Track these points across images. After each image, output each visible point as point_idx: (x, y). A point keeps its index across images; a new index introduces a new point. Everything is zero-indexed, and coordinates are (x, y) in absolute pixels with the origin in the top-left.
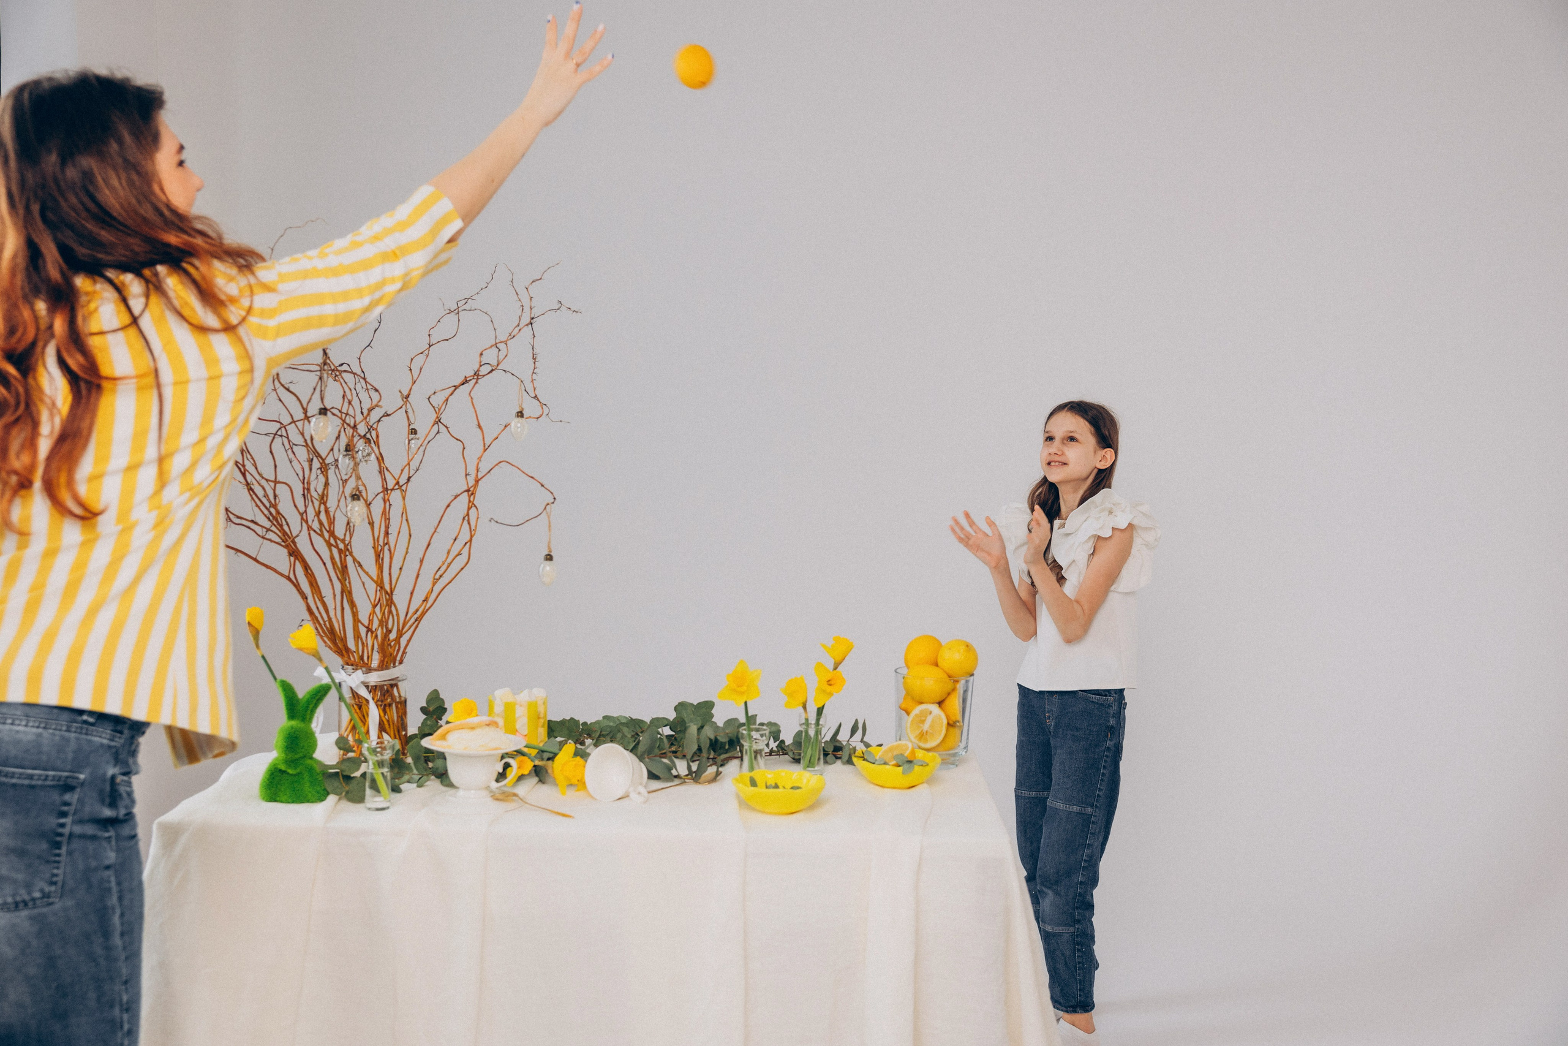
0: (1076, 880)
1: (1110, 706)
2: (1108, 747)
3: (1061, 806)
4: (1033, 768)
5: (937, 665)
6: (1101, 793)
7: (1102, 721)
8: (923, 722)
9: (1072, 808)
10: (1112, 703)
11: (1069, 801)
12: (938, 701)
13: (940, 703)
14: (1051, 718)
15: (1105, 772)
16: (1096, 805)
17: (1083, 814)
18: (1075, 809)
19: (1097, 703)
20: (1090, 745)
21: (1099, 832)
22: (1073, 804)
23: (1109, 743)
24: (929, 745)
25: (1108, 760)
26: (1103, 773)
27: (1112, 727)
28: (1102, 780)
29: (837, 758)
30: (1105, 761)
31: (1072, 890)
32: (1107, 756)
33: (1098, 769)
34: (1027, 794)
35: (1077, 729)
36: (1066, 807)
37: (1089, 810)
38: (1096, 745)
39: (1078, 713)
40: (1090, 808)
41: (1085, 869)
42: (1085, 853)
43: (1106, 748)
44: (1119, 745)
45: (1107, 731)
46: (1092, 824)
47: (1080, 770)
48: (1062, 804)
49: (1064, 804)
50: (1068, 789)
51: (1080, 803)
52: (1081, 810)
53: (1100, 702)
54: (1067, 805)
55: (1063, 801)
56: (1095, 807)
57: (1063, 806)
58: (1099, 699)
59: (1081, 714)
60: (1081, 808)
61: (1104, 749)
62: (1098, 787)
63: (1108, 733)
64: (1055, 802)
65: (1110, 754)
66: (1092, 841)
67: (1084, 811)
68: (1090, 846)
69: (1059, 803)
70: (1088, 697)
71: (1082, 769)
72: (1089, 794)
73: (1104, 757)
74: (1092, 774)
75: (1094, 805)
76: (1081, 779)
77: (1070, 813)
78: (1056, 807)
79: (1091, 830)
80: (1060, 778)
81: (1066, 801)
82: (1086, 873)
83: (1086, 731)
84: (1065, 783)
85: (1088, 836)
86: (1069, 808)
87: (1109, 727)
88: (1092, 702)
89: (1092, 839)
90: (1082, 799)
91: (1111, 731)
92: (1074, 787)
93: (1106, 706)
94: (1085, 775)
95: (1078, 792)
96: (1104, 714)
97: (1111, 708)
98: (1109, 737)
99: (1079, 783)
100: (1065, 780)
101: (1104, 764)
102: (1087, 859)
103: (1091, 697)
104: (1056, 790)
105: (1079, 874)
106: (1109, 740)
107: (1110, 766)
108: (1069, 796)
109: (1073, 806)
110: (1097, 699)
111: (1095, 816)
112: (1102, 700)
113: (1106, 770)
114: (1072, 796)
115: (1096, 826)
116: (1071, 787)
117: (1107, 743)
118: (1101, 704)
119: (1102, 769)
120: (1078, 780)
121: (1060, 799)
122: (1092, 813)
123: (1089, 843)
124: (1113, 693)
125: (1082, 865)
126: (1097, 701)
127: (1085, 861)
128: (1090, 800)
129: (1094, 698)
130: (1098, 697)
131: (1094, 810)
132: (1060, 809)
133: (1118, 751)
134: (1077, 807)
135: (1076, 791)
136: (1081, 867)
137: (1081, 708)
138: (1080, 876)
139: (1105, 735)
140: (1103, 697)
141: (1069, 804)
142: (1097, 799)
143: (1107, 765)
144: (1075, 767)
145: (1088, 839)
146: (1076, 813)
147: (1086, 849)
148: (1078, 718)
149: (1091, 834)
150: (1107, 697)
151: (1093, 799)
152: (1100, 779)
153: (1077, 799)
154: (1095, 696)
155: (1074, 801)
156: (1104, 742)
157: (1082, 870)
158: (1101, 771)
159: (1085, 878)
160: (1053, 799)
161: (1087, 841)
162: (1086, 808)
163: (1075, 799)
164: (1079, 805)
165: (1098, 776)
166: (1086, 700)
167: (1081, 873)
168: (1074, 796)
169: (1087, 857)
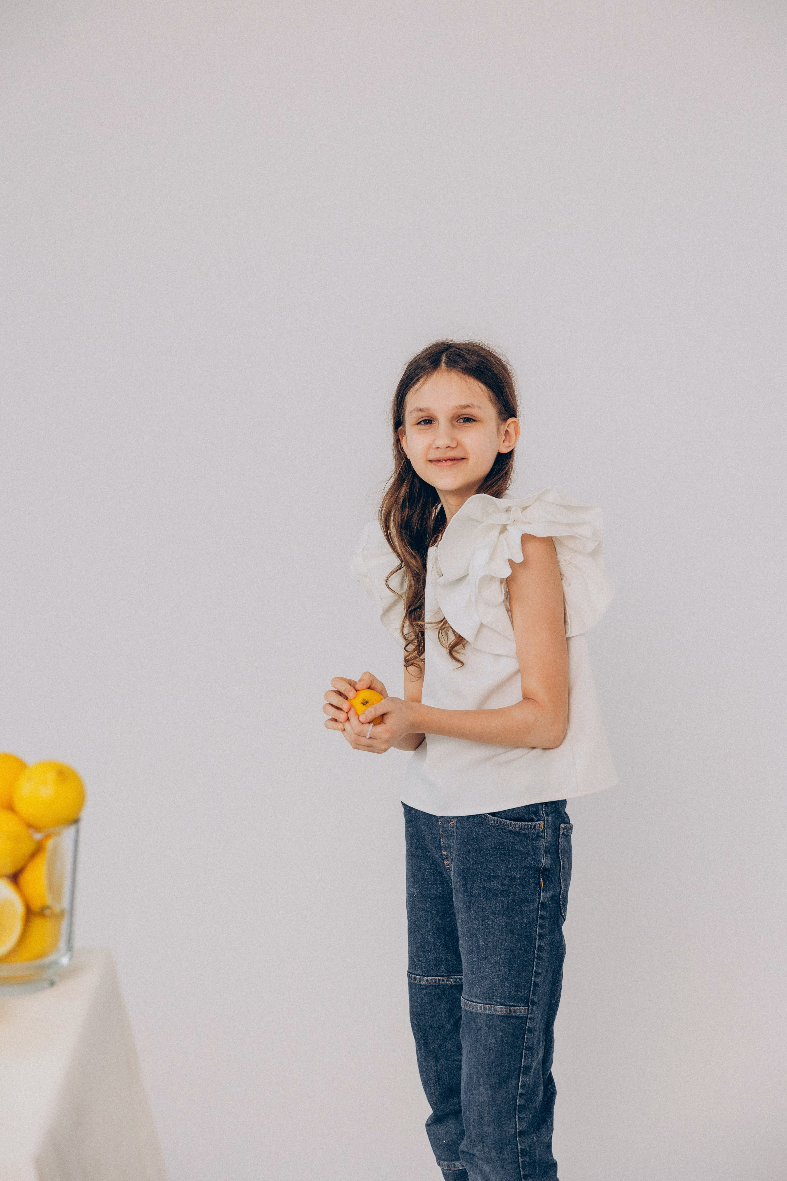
0: (513, 1131)
1: (539, 837)
2: (542, 903)
3: (478, 1007)
4: (430, 938)
6: (538, 981)
7: (529, 861)
9: (495, 1010)
10: (543, 832)
11: (489, 998)
14: (450, 859)
15: (542, 944)
16: (532, 1000)
17: (513, 1017)
18: (499, 1010)
19: (519, 833)
20: (513, 901)
21: (538, 1044)
22: (496, 1002)
23: (545, 896)
25: (546, 923)
26: (539, 946)
27: (546, 869)
28: (539, 958)
30: (541, 926)
31: (509, 1148)
32: (542, 917)
33: (532, 940)
34: (424, 980)
35: (489, 878)
37: (522, 1010)
38: (524, 901)
39: (489, 850)
40: (523, 1007)
41: (522, 1108)
42: (520, 1082)
43: (539, 903)
44: (561, 897)
45: (538, 877)
46: (528, 1032)
47: (501, 945)
48: (480, 1003)
49: (482, 1003)
50: (486, 979)
51: (508, 1000)
52: (510, 1011)
53: (524, 832)
54: (486, 1004)
55: (480, 999)
56: (531, 1005)
57: (481, 1008)
58: (520, 826)
59: (495, 853)
60: (509, 1007)
61: (535, 906)
62: (533, 971)
63: (540, 879)
64: (469, 1001)
65: (548, 914)
66: (530, 1060)
67: (515, 1011)
68: (527, 1069)
69: (475, 1002)
70: (504, 824)
71: (505, 943)
72: (519, 984)
73: (539, 920)
74: (522, 950)
75: (529, 1001)
76: (505, 959)
77: (491, 1017)
78: (472, 1010)
79: (526, 1043)
80: (474, 961)
81: (485, 997)
82: (524, 1116)
83: (504, 879)
84: (480, 968)
85: (524, 1054)
86: (490, 1009)
87: (540, 868)
88: (511, 832)
89: (529, 1058)
90: (509, 992)
91: (545, 877)
92: (495, 974)
93: (532, 837)
94: (512, 951)
95: (502, 981)
96: (531, 850)
97: (542, 840)
98: (543, 886)
99: (503, 967)
100: (481, 963)
101: (540, 931)
102: (524, 1091)
103: (508, 823)
104: (469, 981)
105: (516, 1119)
106: (542, 890)
107: (549, 934)
108: (489, 989)
109: (496, 1005)
110: (517, 826)
111: (532, 1019)
112: (525, 828)
113: (543, 941)
114: (494, 989)
115: (533, 1034)
116: (492, 974)
117: (540, 895)
118: (525, 834)
119: (536, 939)
120: (501, 961)
121: (476, 997)
122: (528, 1014)
123: (525, 1064)
124: (543, 813)
125: (518, 1104)
126: (517, 830)
127: (521, 1095)
128: (522, 993)
129: (512, 826)
130: (518, 823)
131: (532, 1010)
132: (476, 1013)
133: (560, 906)
134: (501, 1006)
135: (500, 980)
136: (517, 1107)
137: (494, 842)
138: (517, 1123)
139: (536, 883)
140: (526, 823)
141: (489, 1002)
142: (532, 989)
143: (544, 931)
144: (494, 941)
145: (523, 1058)
146: (502, 1016)
147: (521, 1076)
148: (489, 859)
149: (527, 1048)
150: (534, 823)
151: (527, 991)
152: (536, 956)
153: (501, 993)
154: (514, 822)
155: (497, 997)
156: (536, 894)
157: (518, 1112)
158: (536, 943)
159: (524, 1124)
160: (466, 997)
161: (523, 1062)
162: (516, 1007)
163: (499, 994)
164: (508, 1003)
165: (532, 952)
166: (502, 829)
167: (519, 1118)
168: (496, 990)
169: (523, 1089)
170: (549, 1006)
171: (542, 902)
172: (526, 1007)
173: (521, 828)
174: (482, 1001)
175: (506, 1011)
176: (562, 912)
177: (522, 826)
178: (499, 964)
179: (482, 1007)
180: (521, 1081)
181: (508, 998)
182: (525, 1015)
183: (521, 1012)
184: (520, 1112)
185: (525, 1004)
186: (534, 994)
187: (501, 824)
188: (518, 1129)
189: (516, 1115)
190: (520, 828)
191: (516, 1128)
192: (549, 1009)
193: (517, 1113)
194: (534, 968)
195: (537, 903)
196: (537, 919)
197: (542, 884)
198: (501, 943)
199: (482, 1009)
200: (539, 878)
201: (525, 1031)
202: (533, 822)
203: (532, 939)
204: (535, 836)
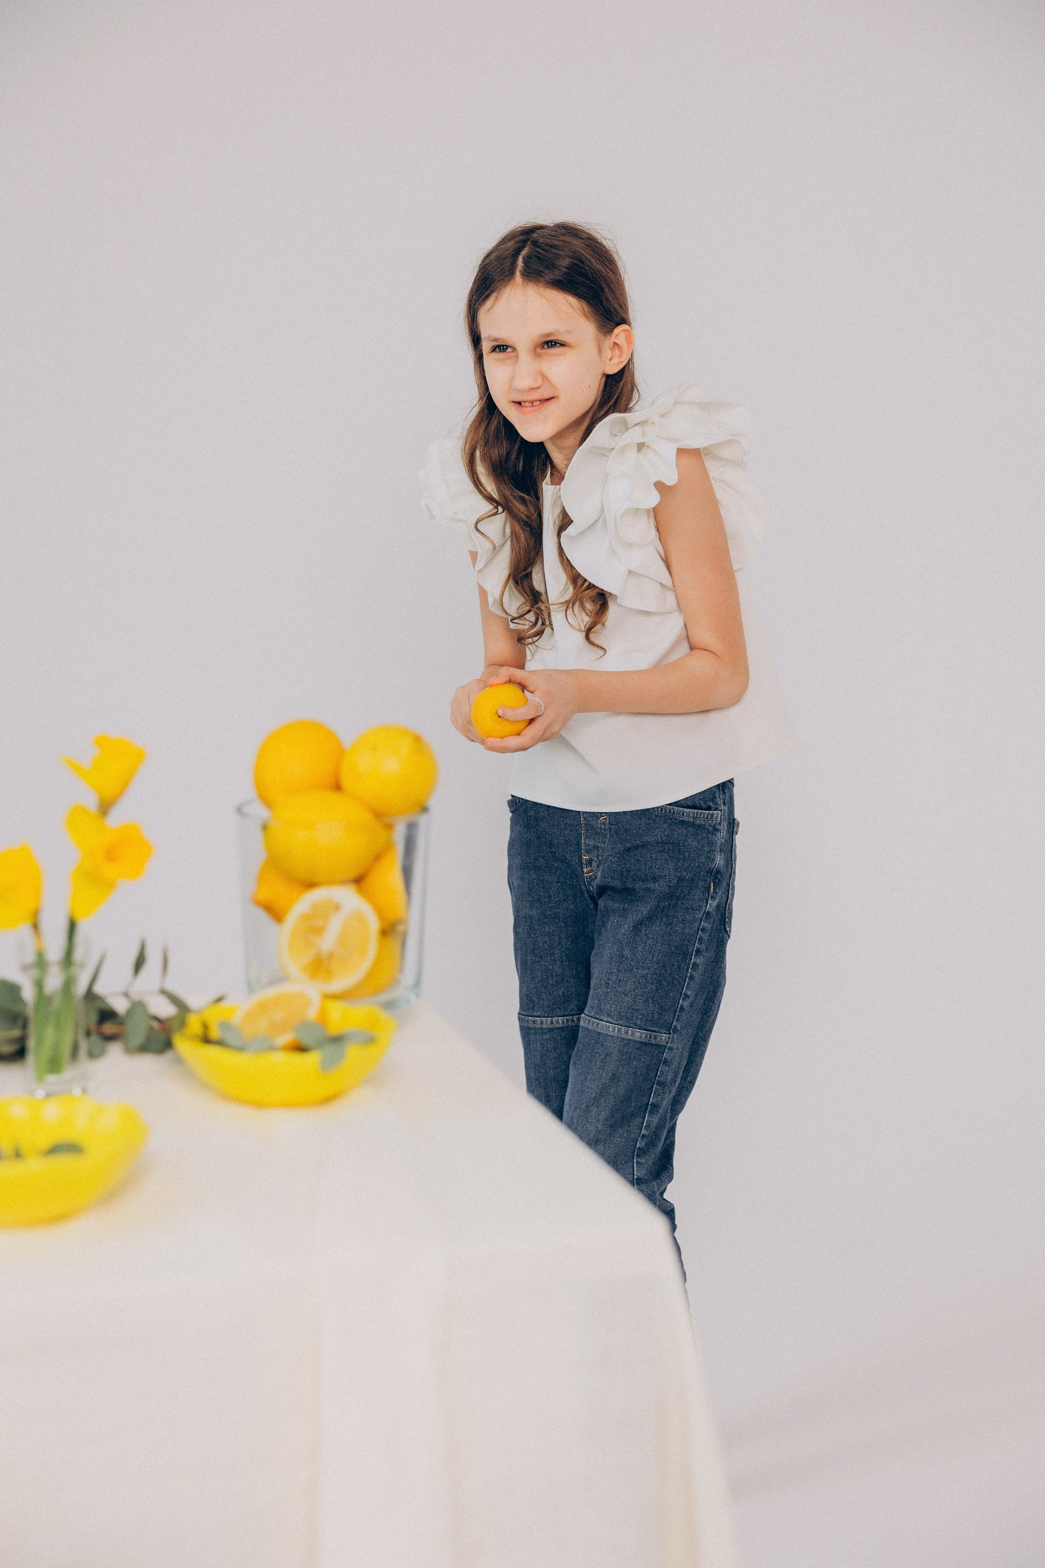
1: (716, 830)
3: (610, 1028)
5: (337, 787)
6: (686, 1004)
8: (319, 931)
9: (633, 1034)
10: (720, 824)
11: (627, 1019)
12: (351, 875)
13: (359, 881)
15: (698, 961)
16: (675, 1027)
17: (652, 1045)
18: (638, 1035)
19: (693, 823)
20: (675, 907)
21: (674, 1080)
22: (635, 1024)
23: (712, 905)
24: (339, 984)
25: (706, 937)
26: (696, 964)
27: (718, 871)
28: (693, 977)
29: (110, 1038)
30: (701, 940)
32: (703, 930)
33: (687, 956)
35: (652, 878)
36: (619, 1030)
37: (663, 1037)
38: (687, 908)
39: (654, 846)
40: (664, 1034)
41: (642, 1152)
42: (645, 1121)
43: (704, 912)
44: (727, 908)
46: (663, 1064)
47: (653, 957)
48: (612, 1023)
49: (616, 1024)
50: (626, 995)
51: (651, 1023)
52: (650, 1037)
53: (699, 822)
54: (622, 1026)
55: (613, 1019)
56: (673, 1032)
57: (614, 1029)
58: (695, 815)
59: (662, 849)
60: (649, 1033)
61: (701, 915)
62: (682, 992)
63: (710, 883)
64: (596, 1019)
65: (710, 926)
66: (660, 1097)
67: (655, 1038)
68: (655, 1107)
69: (606, 1022)
70: (674, 813)
71: (658, 955)
72: (665, 1005)
73: (699, 932)
74: (675, 965)
75: (671, 1028)
76: (654, 974)
77: (626, 1042)
78: (599, 1031)
79: (659, 1076)
80: (612, 973)
81: (620, 1017)
82: (643, 1161)
83: (672, 879)
84: (620, 981)
85: (654, 1089)
86: (627, 1033)
87: (713, 870)
88: (683, 822)
89: (659, 1095)
90: (652, 1015)
91: (716, 881)
92: (639, 991)
93: (708, 829)
94: (664, 966)
95: (646, 1001)
96: (706, 845)
97: (718, 834)
98: (712, 892)
99: (651, 983)
100: (621, 976)
101: (698, 946)
102: (647, 1133)
103: (680, 811)
104: (601, 996)
105: (633, 1163)
106: (711, 897)
107: (707, 950)
108: (629, 1008)
109: (635, 1028)
110: (691, 815)
111: (670, 1049)
112: (701, 818)
113: (699, 958)
114: (634, 1009)
115: (669, 1068)
116: (634, 991)
117: (707, 903)
118: (699, 826)
119: (692, 955)
120: (649, 976)
121: (608, 1015)
122: (667, 1043)
123: (654, 1101)
124: (720, 800)
125: (637, 1146)
126: (691, 820)
127: (644, 1136)
128: (667, 1017)
129: (685, 814)
130: (693, 810)
131: (673, 1038)
132: (606, 1035)
133: (725, 919)
134: (641, 1030)
135: (644, 999)
136: (636, 1150)
137: (661, 836)
138: (635, 1169)
139: (706, 888)
140: (702, 812)
141: (626, 1024)
142: (677, 1014)
143: (703, 947)
144: (645, 951)
145: (653, 1093)
146: (640, 1042)
147: (647, 1115)
148: (654, 856)
149: (659, 1083)
150: (711, 812)
151: (671, 1015)
152: (689, 975)
153: (643, 1015)
154: (688, 810)
155: (638, 1018)
156: (703, 901)
157: (637, 1155)
158: (691, 959)
159: (643, 1170)
160: (593, 1014)
161: (651, 1098)
162: (657, 1032)
163: (641, 1015)
164: (649, 1028)
165: (685, 970)
166: (671, 819)
167: (637, 1162)
168: (637, 1010)
169: (647, 1130)
170: (694, 1039)
171: (708, 911)
172: (667, 1034)
173: (696, 817)
174: (617, 1021)
175: (646, 1037)
176: (727, 926)
177: (697, 815)
178: (646, 980)
179: (616, 1029)
180: (647, 1121)
181: (650, 1021)
182: (664, 1044)
183: (661, 1039)
184: (638, 1156)
185: (667, 1030)
186: (678, 1020)
187: (670, 813)
188: (637, 1176)
189: (633, 1158)
190: (694, 818)
191: (634, 1174)
192: (693, 1042)
193: (635, 1157)
194: (684, 988)
195: (703, 911)
196: (698, 930)
197: (712, 890)
198: (653, 955)
199: (616, 1031)
200: (710, 881)
201: (661, 1062)
202: (710, 810)
203: (688, 954)
204: (711, 828)
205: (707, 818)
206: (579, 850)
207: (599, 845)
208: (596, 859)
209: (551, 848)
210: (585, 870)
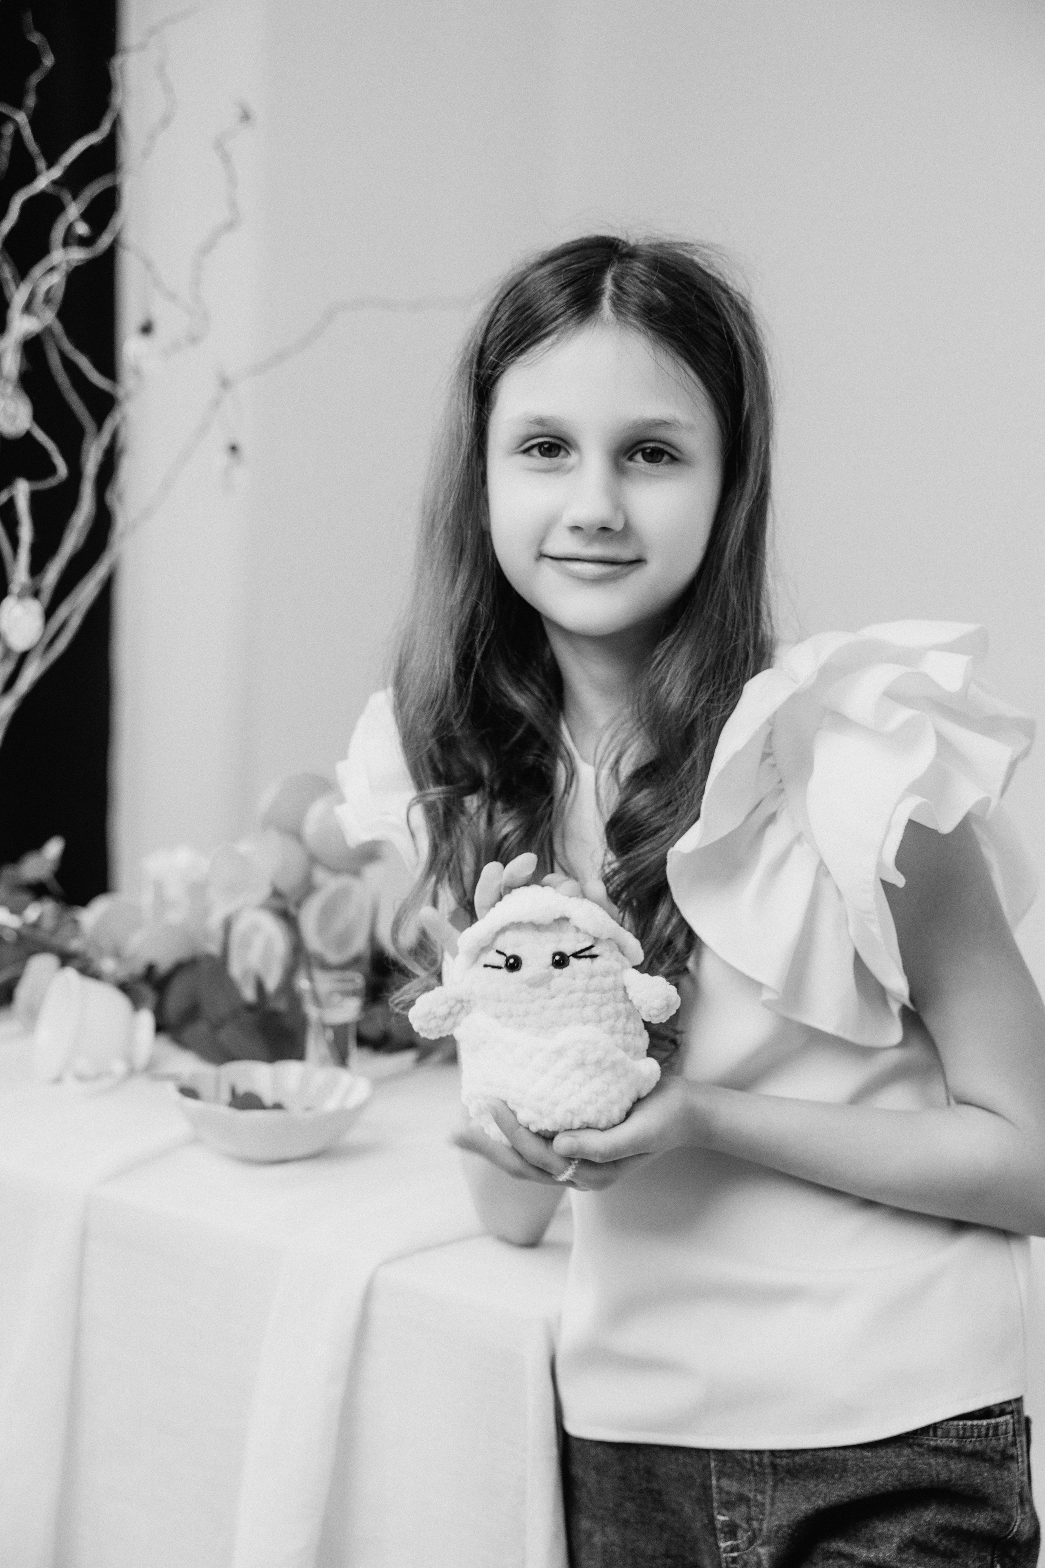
45: (989, 1558)
93: (988, 1458)
118: (970, 1453)
190: (961, 1438)
204: (998, 1457)
205: (987, 1435)
206: (709, 1500)
207: (751, 1495)
208: (745, 1526)
209: (648, 1481)
210: (723, 1545)
